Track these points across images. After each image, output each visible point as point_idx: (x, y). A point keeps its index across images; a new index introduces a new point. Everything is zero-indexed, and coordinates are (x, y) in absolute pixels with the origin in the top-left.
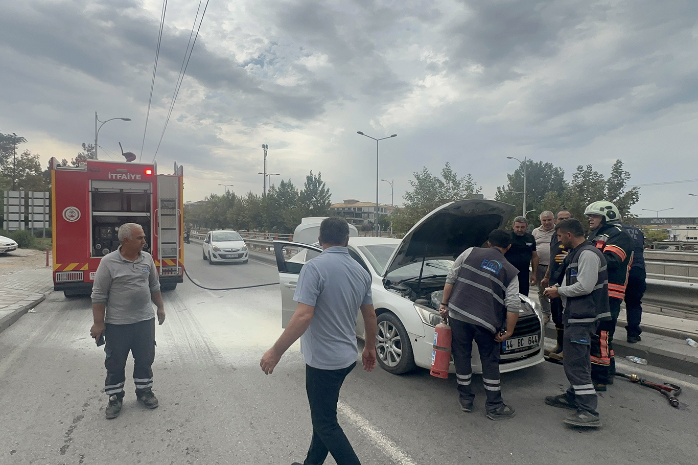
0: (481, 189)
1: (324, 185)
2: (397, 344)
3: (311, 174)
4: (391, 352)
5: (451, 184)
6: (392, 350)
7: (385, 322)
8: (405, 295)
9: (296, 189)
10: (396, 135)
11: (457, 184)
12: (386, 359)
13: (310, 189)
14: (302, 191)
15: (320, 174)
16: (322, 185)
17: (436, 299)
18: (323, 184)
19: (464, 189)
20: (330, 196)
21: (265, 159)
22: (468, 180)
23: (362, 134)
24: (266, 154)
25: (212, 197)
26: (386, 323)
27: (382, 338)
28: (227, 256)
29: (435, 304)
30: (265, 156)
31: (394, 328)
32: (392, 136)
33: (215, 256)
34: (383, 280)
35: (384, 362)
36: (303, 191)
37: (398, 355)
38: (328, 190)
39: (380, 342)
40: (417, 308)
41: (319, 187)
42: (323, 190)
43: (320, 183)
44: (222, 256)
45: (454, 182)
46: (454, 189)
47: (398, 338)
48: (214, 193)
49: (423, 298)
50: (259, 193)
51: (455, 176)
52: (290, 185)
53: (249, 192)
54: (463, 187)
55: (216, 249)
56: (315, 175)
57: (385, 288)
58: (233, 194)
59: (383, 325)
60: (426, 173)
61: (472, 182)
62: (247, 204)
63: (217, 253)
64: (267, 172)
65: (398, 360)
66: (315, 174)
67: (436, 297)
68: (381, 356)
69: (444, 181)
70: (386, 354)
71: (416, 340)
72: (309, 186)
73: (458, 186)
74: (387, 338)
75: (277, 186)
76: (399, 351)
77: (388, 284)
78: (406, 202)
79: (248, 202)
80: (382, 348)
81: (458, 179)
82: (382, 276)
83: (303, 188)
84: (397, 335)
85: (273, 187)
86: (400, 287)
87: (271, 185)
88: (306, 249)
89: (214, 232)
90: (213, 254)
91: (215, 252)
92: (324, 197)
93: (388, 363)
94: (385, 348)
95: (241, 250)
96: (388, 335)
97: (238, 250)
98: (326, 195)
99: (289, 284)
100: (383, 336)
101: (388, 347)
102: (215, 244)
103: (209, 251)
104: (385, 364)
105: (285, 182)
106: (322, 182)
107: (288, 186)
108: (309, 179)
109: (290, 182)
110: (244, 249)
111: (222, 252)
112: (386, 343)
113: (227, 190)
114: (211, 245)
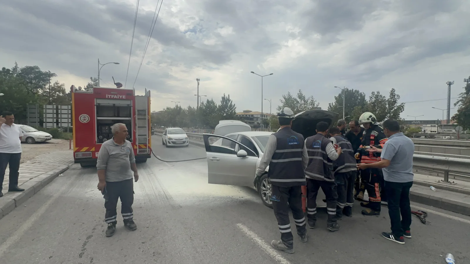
0: (319, 104)
1: (232, 102)
3: (224, 95)
7: (266, 179)
9: (216, 104)
10: (273, 74)
11: (306, 102)
12: (267, 200)
13: (224, 104)
14: (219, 105)
15: (229, 96)
19: (310, 104)
20: (235, 108)
21: (198, 88)
22: (312, 100)
23: (253, 73)
24: (198, 84)
25: (168, 108)
27: (265, 188)
28: (177, 143)
30: (198, 85)
32: (271, 74)
33: (169, 143)
36: (220, 105)
38: (234, 105)
39: (264, 190)
41: (229, 103)
42: (231, 105)
43: (229, 101)
44: (173, 143)
46: (304, 104)
48: (169, 106)
50: (194, 106)
51: (304, 97)
52: (212, 102)
53: (189, 106)
55: (170, 139)
59: (265, 181)
60: (290, 95)
61: (314, 100)
62: (188, 112)
63: (170, 141)
64: (199, 95)
66: (226, 96)
68: (264, 198)
69: (299, 100)
70: (267, 197)
72: (223, 102)
74: (267, 188)
75: (205, 103)
80: (265, 194)
81: (306, 99)
85: (203, 103)
87: (202, 102)
88: (222, 138)
89: (169, 129)
90: (168, 141)
91: (169, 141)
92: (232, 109)
93: (268, 202)
94: (267, 194)
95: (184, 139)
96: (268, 186)
97: (183, 139)
98: (233, 108)
99: (212, 158)
100: (265, 187)
101: (268, 193)
102: (169, 136)
103: (166, 140)
104: (266, 203)
105: (210, 100)
106: (230, 100)
107: (211, 102)
108: (223, 98)
109: (212, 100)
110: (186, 138)
111: (174, 141)
112: (267, 191)
113: (176, 104)
114: (167, 136)
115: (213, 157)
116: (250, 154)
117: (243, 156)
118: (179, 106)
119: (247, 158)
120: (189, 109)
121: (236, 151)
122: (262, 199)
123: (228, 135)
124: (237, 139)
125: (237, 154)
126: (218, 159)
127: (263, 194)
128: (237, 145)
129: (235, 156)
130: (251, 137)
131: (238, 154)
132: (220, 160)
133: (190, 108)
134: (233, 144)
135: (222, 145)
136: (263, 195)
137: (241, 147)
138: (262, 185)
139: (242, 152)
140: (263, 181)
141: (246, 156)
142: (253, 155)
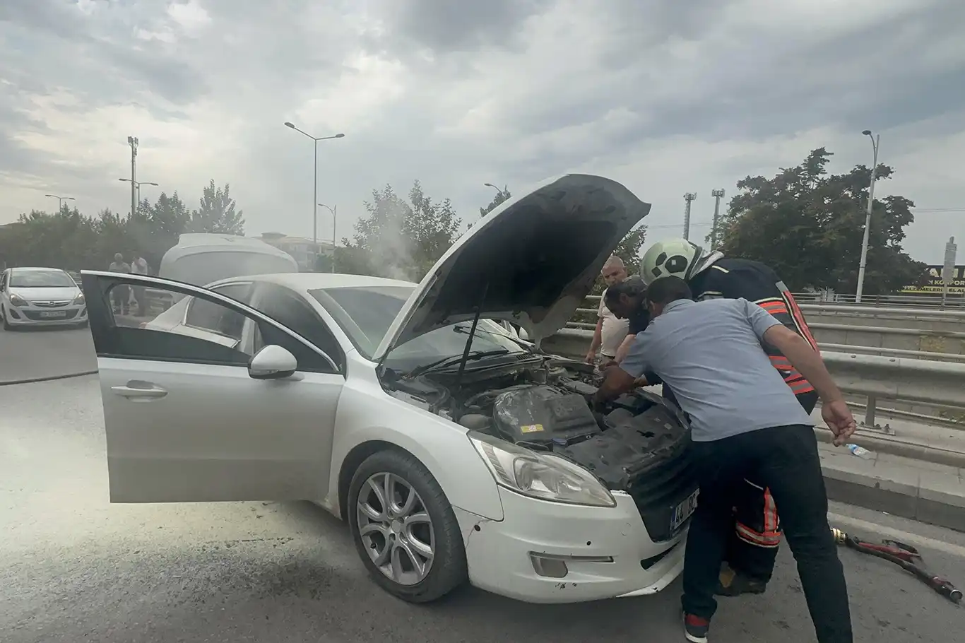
0: (460, 222)
1: (233, 205)
2: (420, 531)
3: (212, 185)
4: (402, 550)
5: (421, 213)
6: (404, 544)
7: (387, 475)
8: (439, 408)
9: (186, 209)
10: (343, 135)
11: (429, 213)
12: (387, 561)
13: (210, 210)
14: (195, 211)
15: (227, 187)
16: (229, 206)
17: (507, 413)
18: (231, 203)
19: (439, 219)
20: (243, 222)
21: (133, 161)
22: (446, 208)
23: (292, 126)
24: (134, 153)
25: (34, 215)
26: (390, 476)
27: (377, 514)
28: (42, 315)
29: (506, 426)
30: (133, 157)
31: (412, 491)
32: (337, 136)
33: (15, 315)
34: (378, 370)
35: (383, 569)
36: (198, 213)
37: (423, 558)
38: (240, 213)
39: (371, 521)
40: (478, 443)
41: (225, 206)
42: (231, 213)
43: (227, 201)
44: (31, 315)
45: (426, 211)
46: (425, 219)
47: (424, 516)
48: (40, 210)
49: (476, 412)
50: (123, 212)
51: (427, 201)
52: (175, 202)
53: (104, 209)
54: (437, 217)
55: (16, 302)
56: (219, 189)
57: (383, 388)
58: (76, 213)
59: (381, 481)
60: (389, 194)
61: (450, 210)
62: (100, 229)
63: (19, 310)
64: (137, 180)
65: (422, 569)
66: (219, 186)
67: (507, 408)
68: (375, 554)
69: (412, 207)
70: (390, 551)
71: (477, 528)
72: (208, 204)
73: (431, 216)
74: (391, 513)
75: (153, 202)
76: (426, 549)
77: (390, 379)
78: (359, 234)
79: (102, 227)
80: (378, 538)
81: (431, 205)
82: (375, 361)
83: (198, 207)
84: (417, 508)
85: (146, 204)
86: (419, 385)
87: (142, 200)
88: (189, 297)
89: (15, 272)
90: (11, 310)
91: (14, 308)
92: (234, 223)
93: (394, 573)
94: (387, 537)
95: (71, 304)
96: (395, 508)
97: (66, 304)
98: (237, 219)
99: (125, 388)
100: (379, 509)
101: (393, 535)
102: (15, 292)
103: (3, 305)
104: (385, 577)
105: (169, 196)
106: (231, 200)
107: (173, 203)
108: (209, 193)
109: (176, 195)
110: (77, 301)
111: (31, 308)
112: (388, 525)
113: (63, 204)
114: (7, 293)
115: (131, 384)
116: (309, 362)
117: (279, 376)
118: (71, 209)
119: (296, 380)
120: (103, 220)
121: (242, 349)
122: (366, 558)
123: (214, 283)
124: (249, 299)
125: (249, 366)
126: (155, 390)
127: (366, 534)
128: (248, 321)
129: (243, 372)
130: (308, 291)
131: (257, 365)
132: (166, 394)
133: (107, 215)
134: (231, 320)
135: (187, 323)
136: (368, 542)
137: (268, 336)
138: (363, 496)
139: (274, 355)
140: (370, 481)
141: (292, 372)
142: (323, 367)
